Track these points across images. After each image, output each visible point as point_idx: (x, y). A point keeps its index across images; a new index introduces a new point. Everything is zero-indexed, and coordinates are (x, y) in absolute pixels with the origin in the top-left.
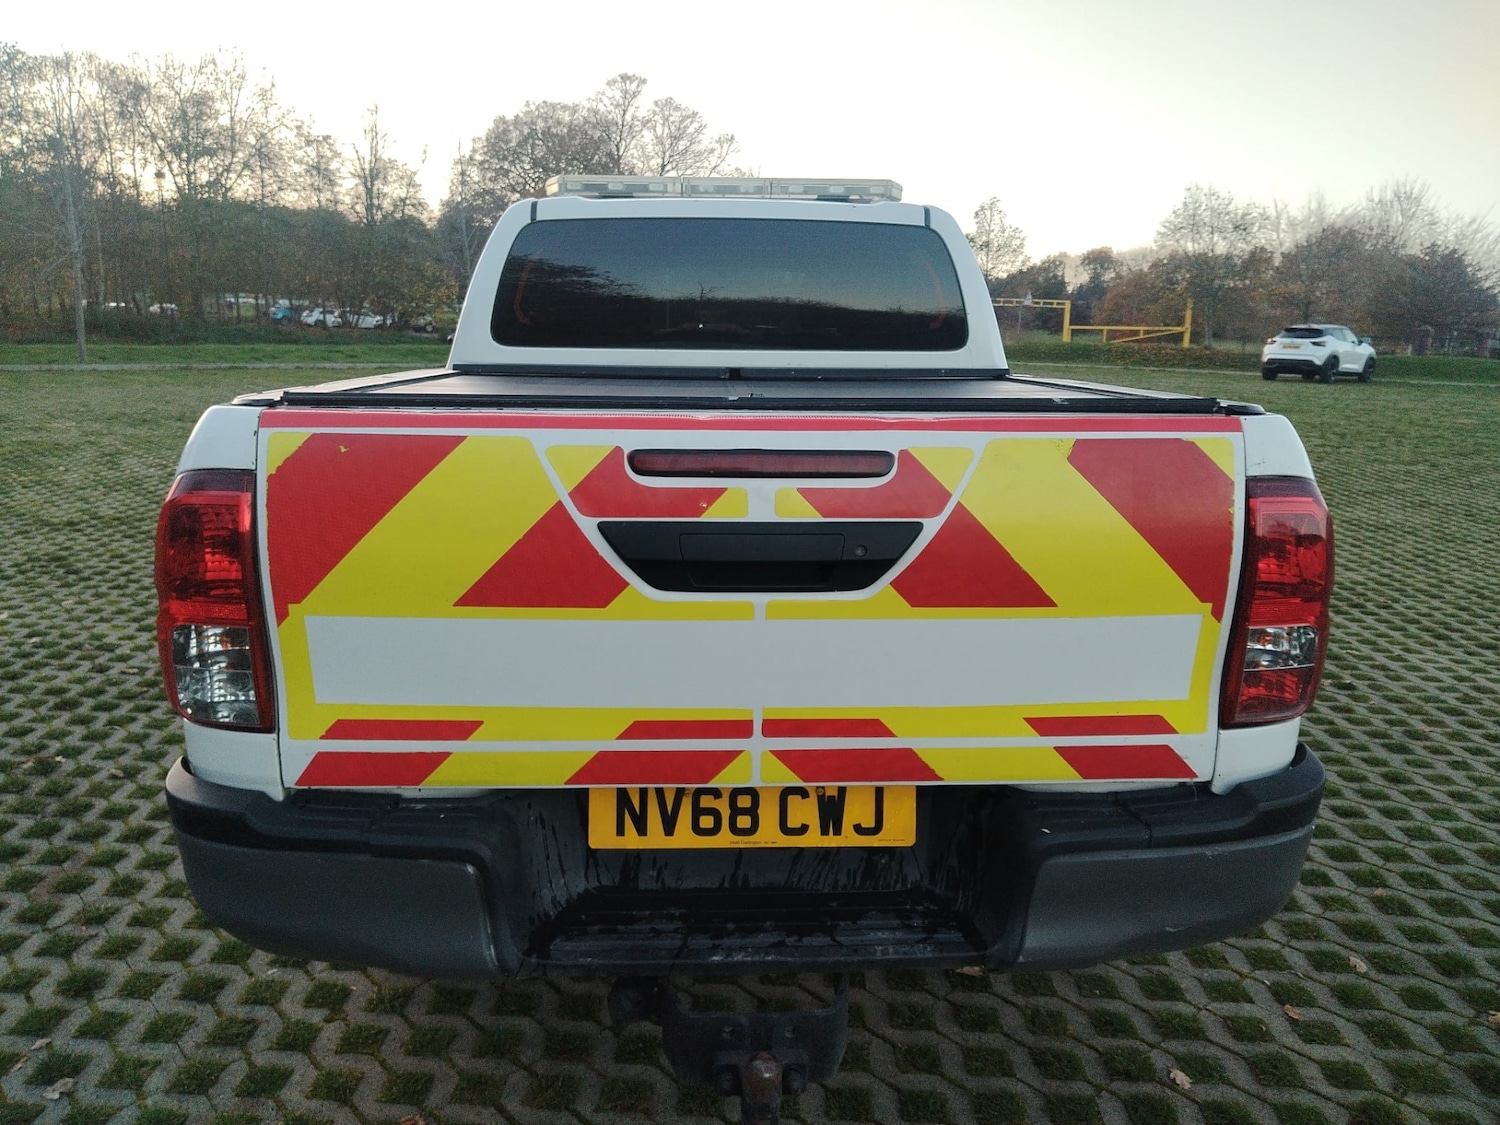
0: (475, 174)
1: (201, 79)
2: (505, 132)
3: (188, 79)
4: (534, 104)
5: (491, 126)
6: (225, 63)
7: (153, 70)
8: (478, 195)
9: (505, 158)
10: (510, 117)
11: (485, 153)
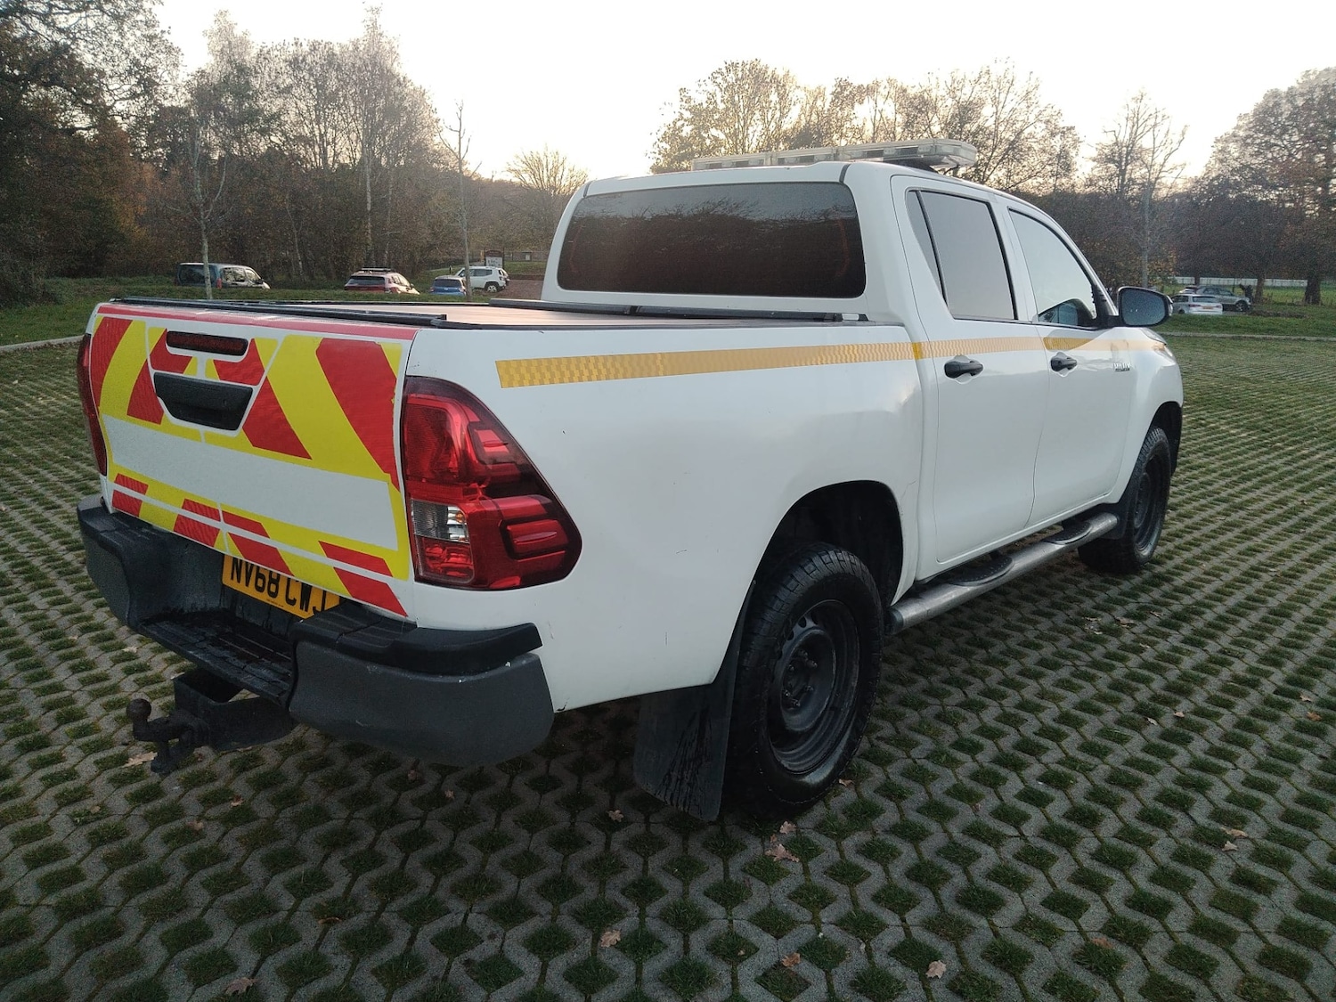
0: (1234, 149)
1: (978, 88)
2: (1277, 105)
3: (967, 90)
4: (1314, 73)
5: (1260, 100)
6: (997, 71)
7: (942, 85)
8: (1238, 171)
9: (1271, 133)
10: (1284, 89)
11: (1250, 129)
